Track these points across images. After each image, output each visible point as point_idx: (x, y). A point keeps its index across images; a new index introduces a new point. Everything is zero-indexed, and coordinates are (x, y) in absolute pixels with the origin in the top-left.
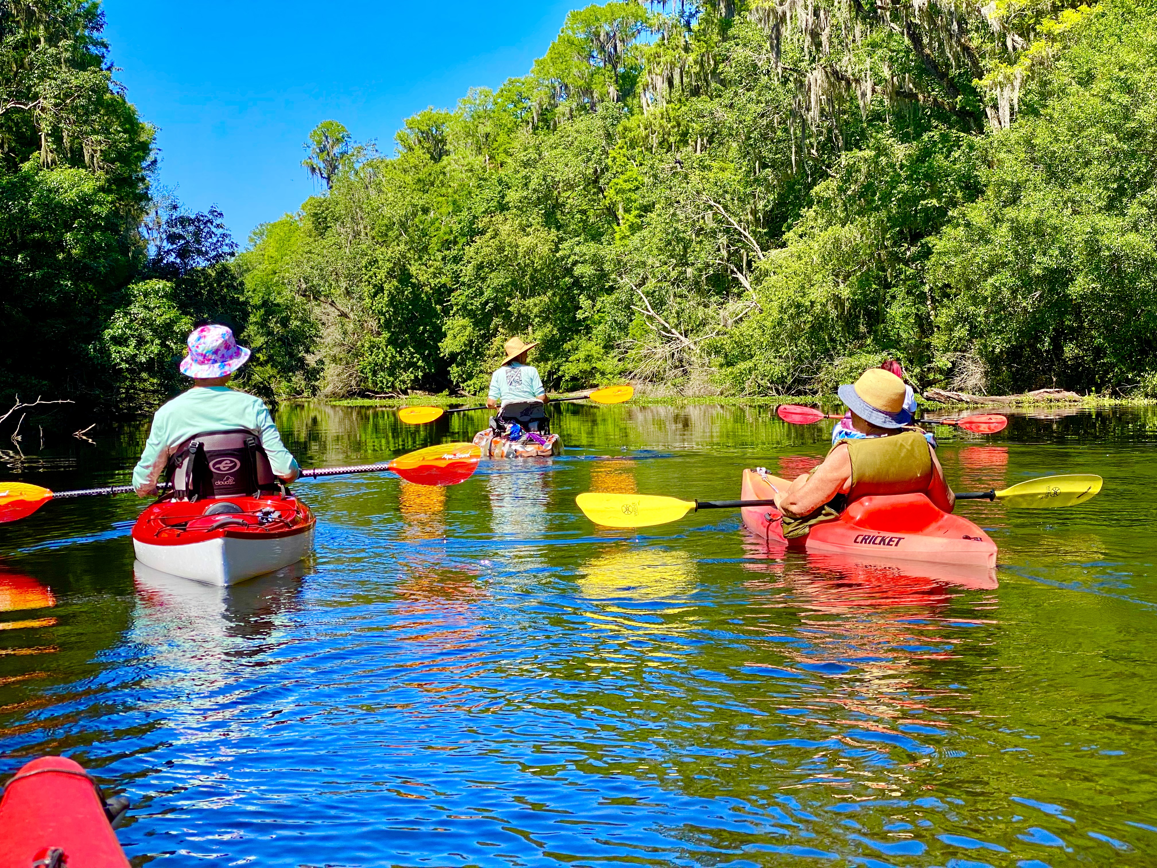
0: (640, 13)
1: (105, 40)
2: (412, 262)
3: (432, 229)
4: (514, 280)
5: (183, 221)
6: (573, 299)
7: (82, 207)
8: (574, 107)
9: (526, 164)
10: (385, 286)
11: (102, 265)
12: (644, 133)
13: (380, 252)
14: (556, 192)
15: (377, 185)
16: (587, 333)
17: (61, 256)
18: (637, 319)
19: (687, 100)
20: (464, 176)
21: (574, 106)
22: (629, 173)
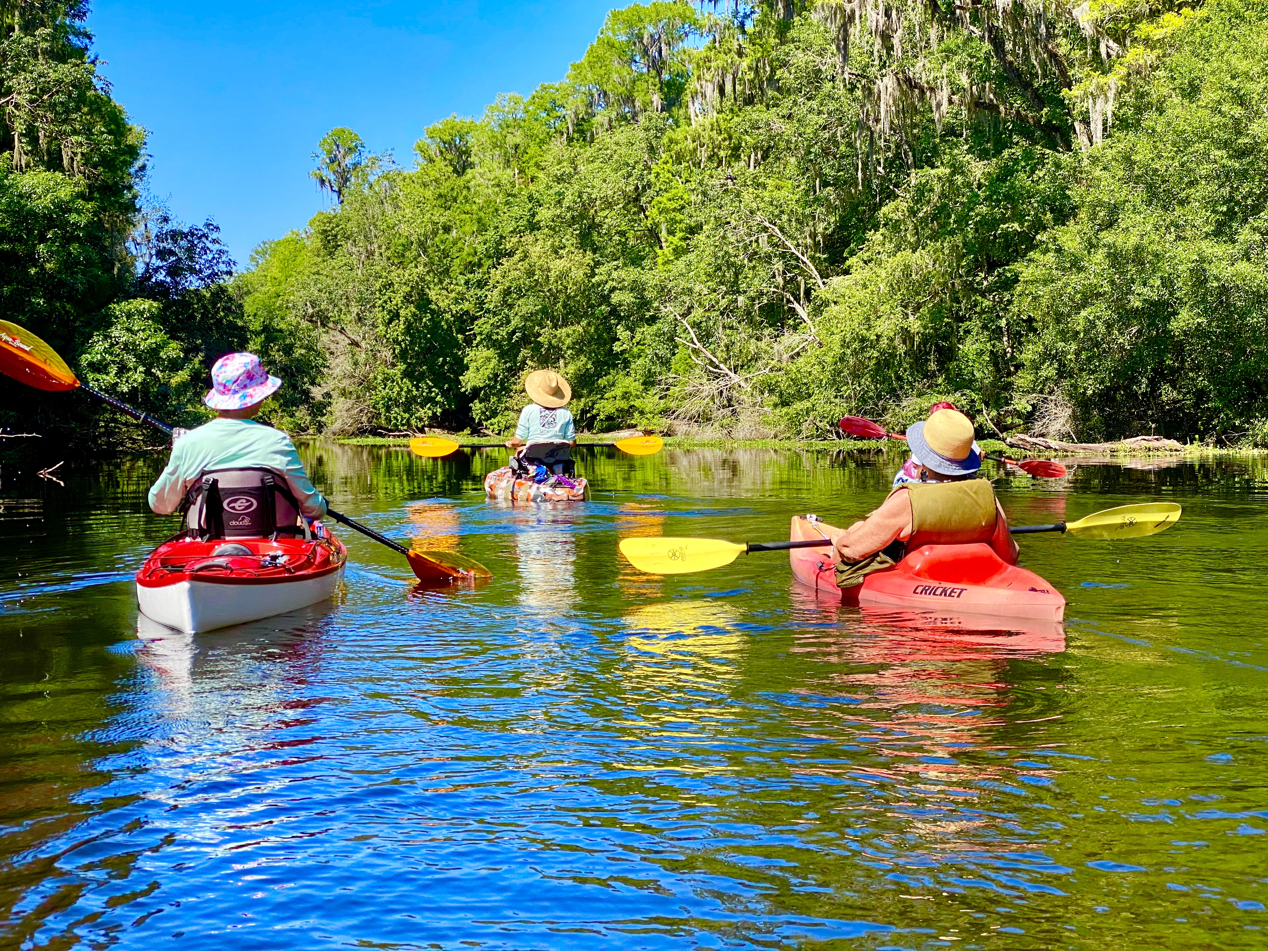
0: (688, 14)
1: (88, 30)
2: (432, 286)
3: (455, 248)
4: (545, 307)
5: (175, 235)
6: (609, 329)
7: (58, 216)
8: (613, 117)
9: (559, 179)
10: (402, 312)
11: (80, 282)
12: (692, 146)
13: (395, 275)
14: (592, 211)
15: (393, 199)
16: (625, 368)
17: (33, 271)
18: (681, 353)
19: (740, 110)
20: (490, 191)
21: (613, 115)
22: (674, 191)
